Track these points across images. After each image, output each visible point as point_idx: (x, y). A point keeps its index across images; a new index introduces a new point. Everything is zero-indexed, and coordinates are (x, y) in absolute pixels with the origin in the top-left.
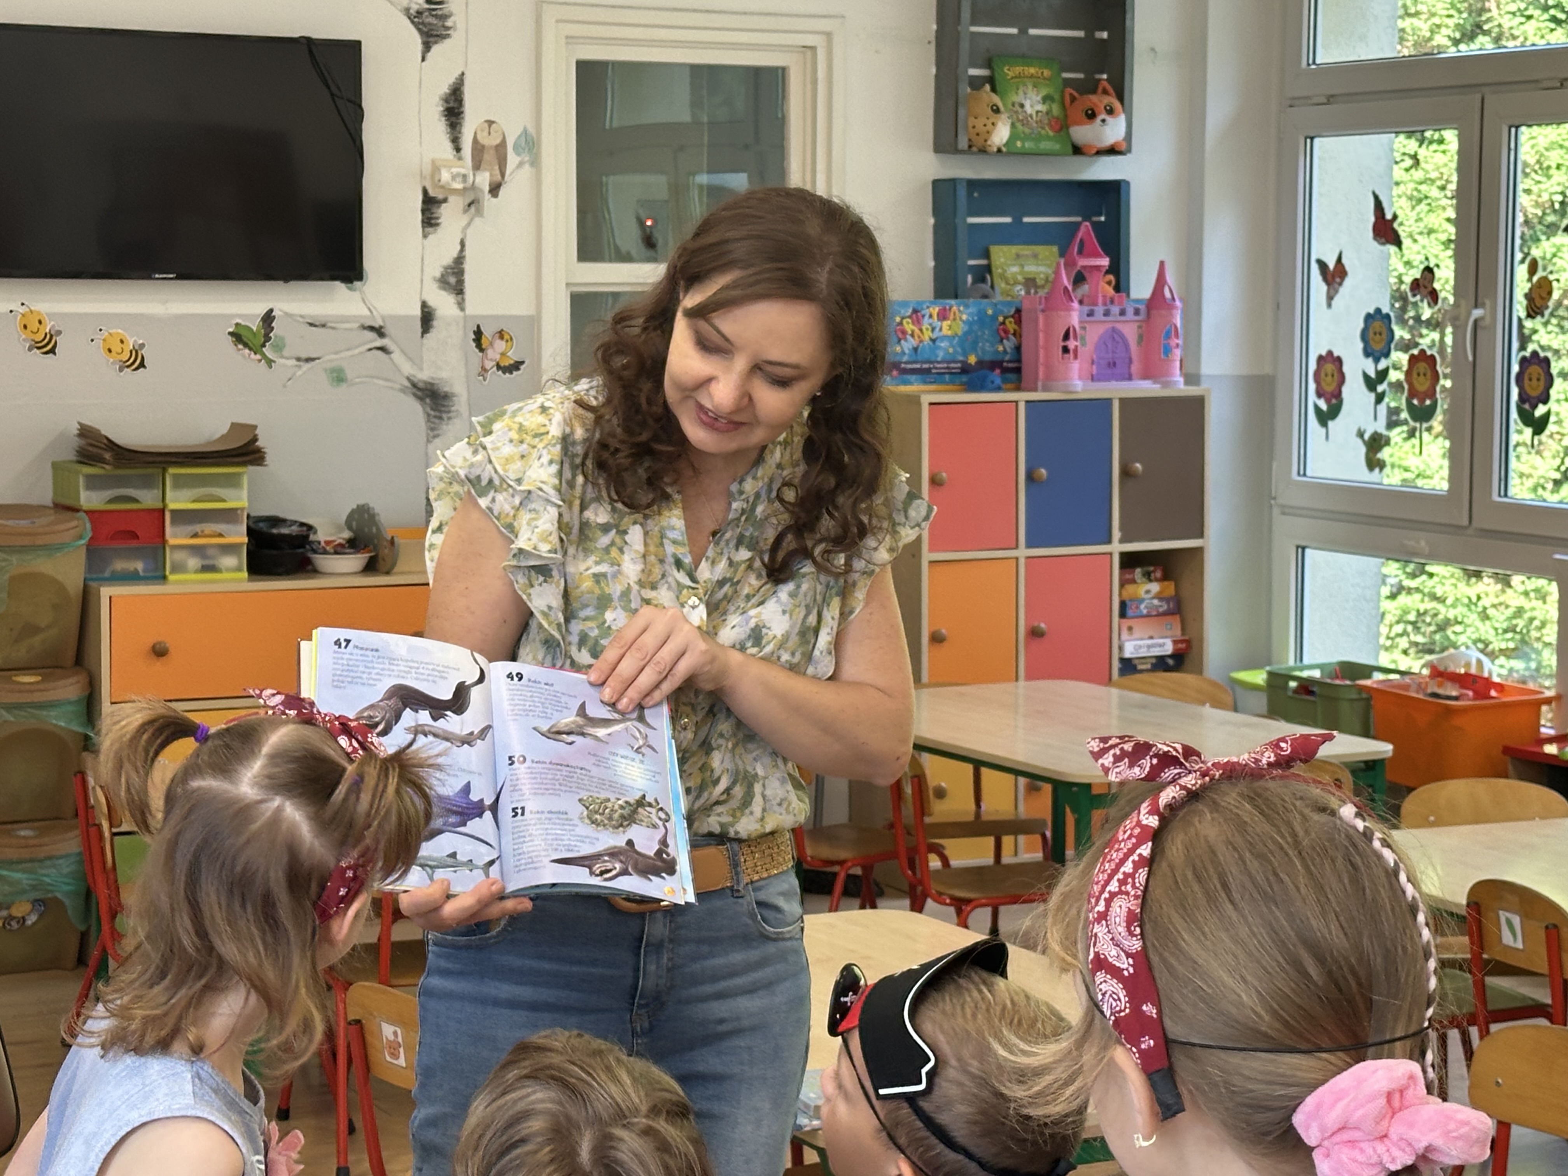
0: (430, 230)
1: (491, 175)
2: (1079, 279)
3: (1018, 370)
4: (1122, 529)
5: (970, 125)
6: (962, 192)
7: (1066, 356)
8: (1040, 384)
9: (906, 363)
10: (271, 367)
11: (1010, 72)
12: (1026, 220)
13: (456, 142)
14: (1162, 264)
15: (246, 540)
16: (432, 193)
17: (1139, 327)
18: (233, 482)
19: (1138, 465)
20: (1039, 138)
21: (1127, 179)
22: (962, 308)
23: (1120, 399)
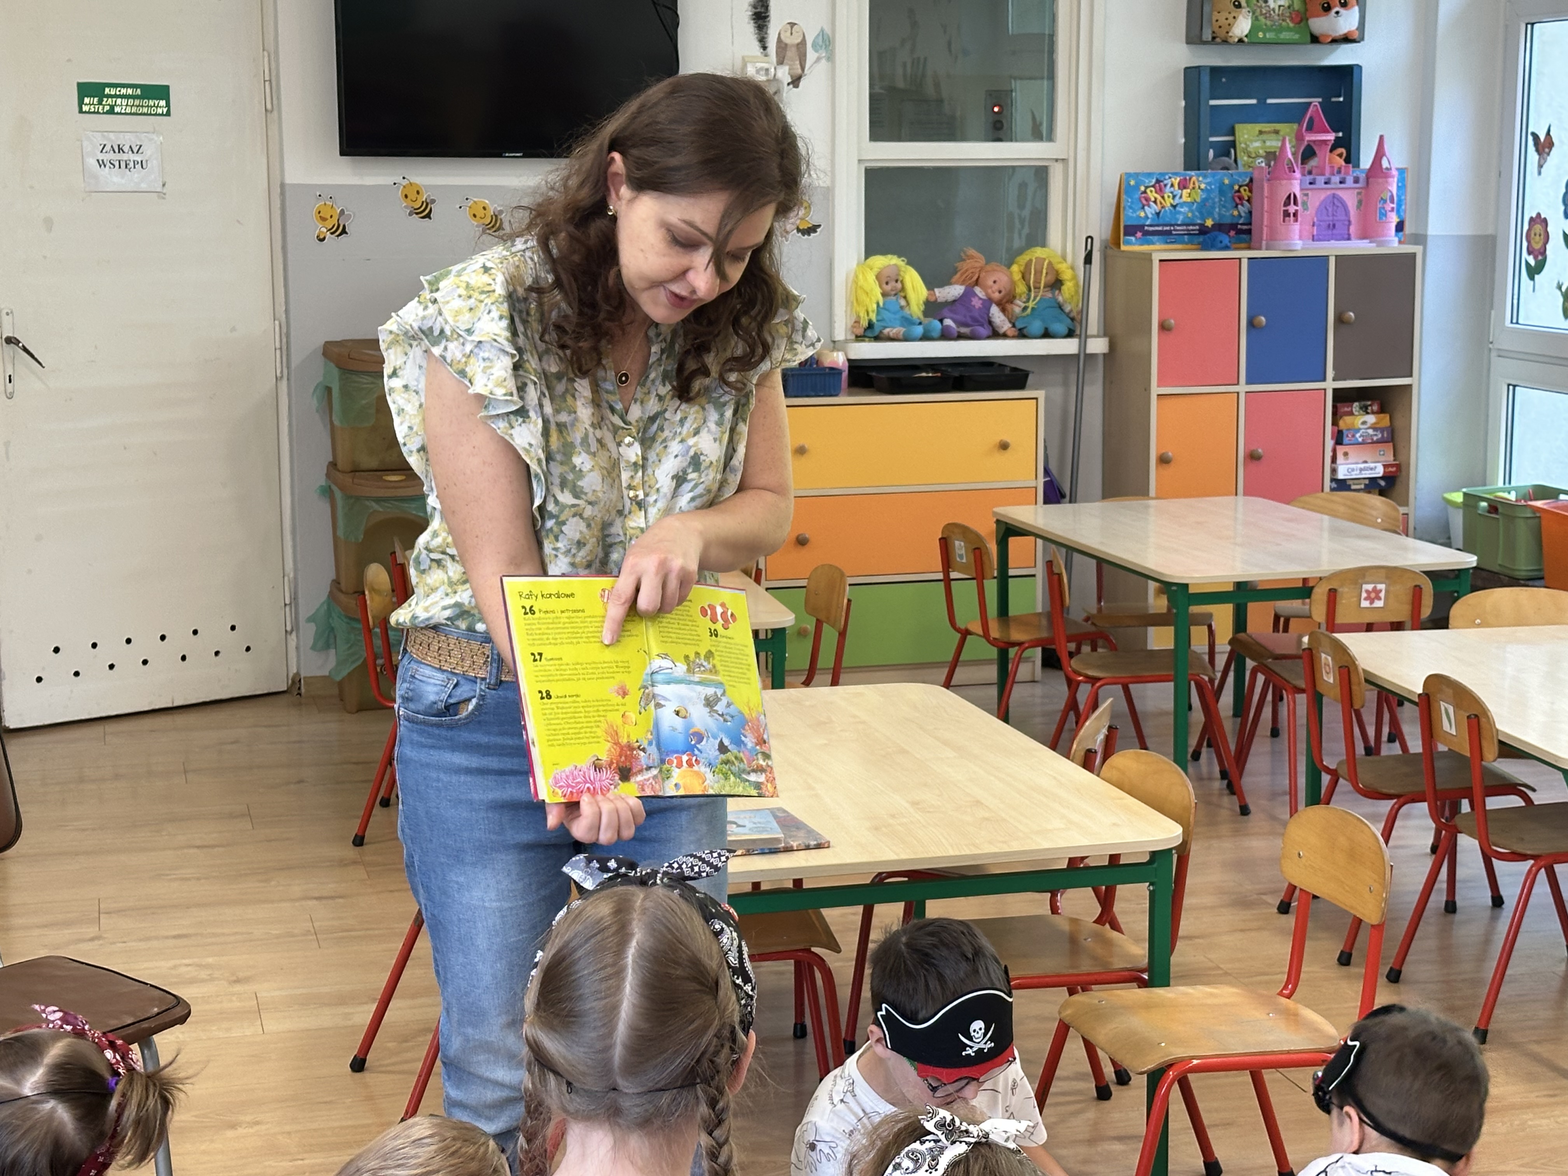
1: (792, 69)
2: (1308, 153)
3: (1249, 232)
4: (1335, 368)
5: (1214, 19)
6: (1206, 78)
7: (1287, 218)
8: (1264, 243)
9: (1148, 226)
12: (1269, 101)
13: (763, 42)
14: (1381, 137)
17: (1359, 194)
19: (1350, 314)
20: (1281, 29)
21: (1360, 64)
22: (1201, 179)
23: (1336, 256)
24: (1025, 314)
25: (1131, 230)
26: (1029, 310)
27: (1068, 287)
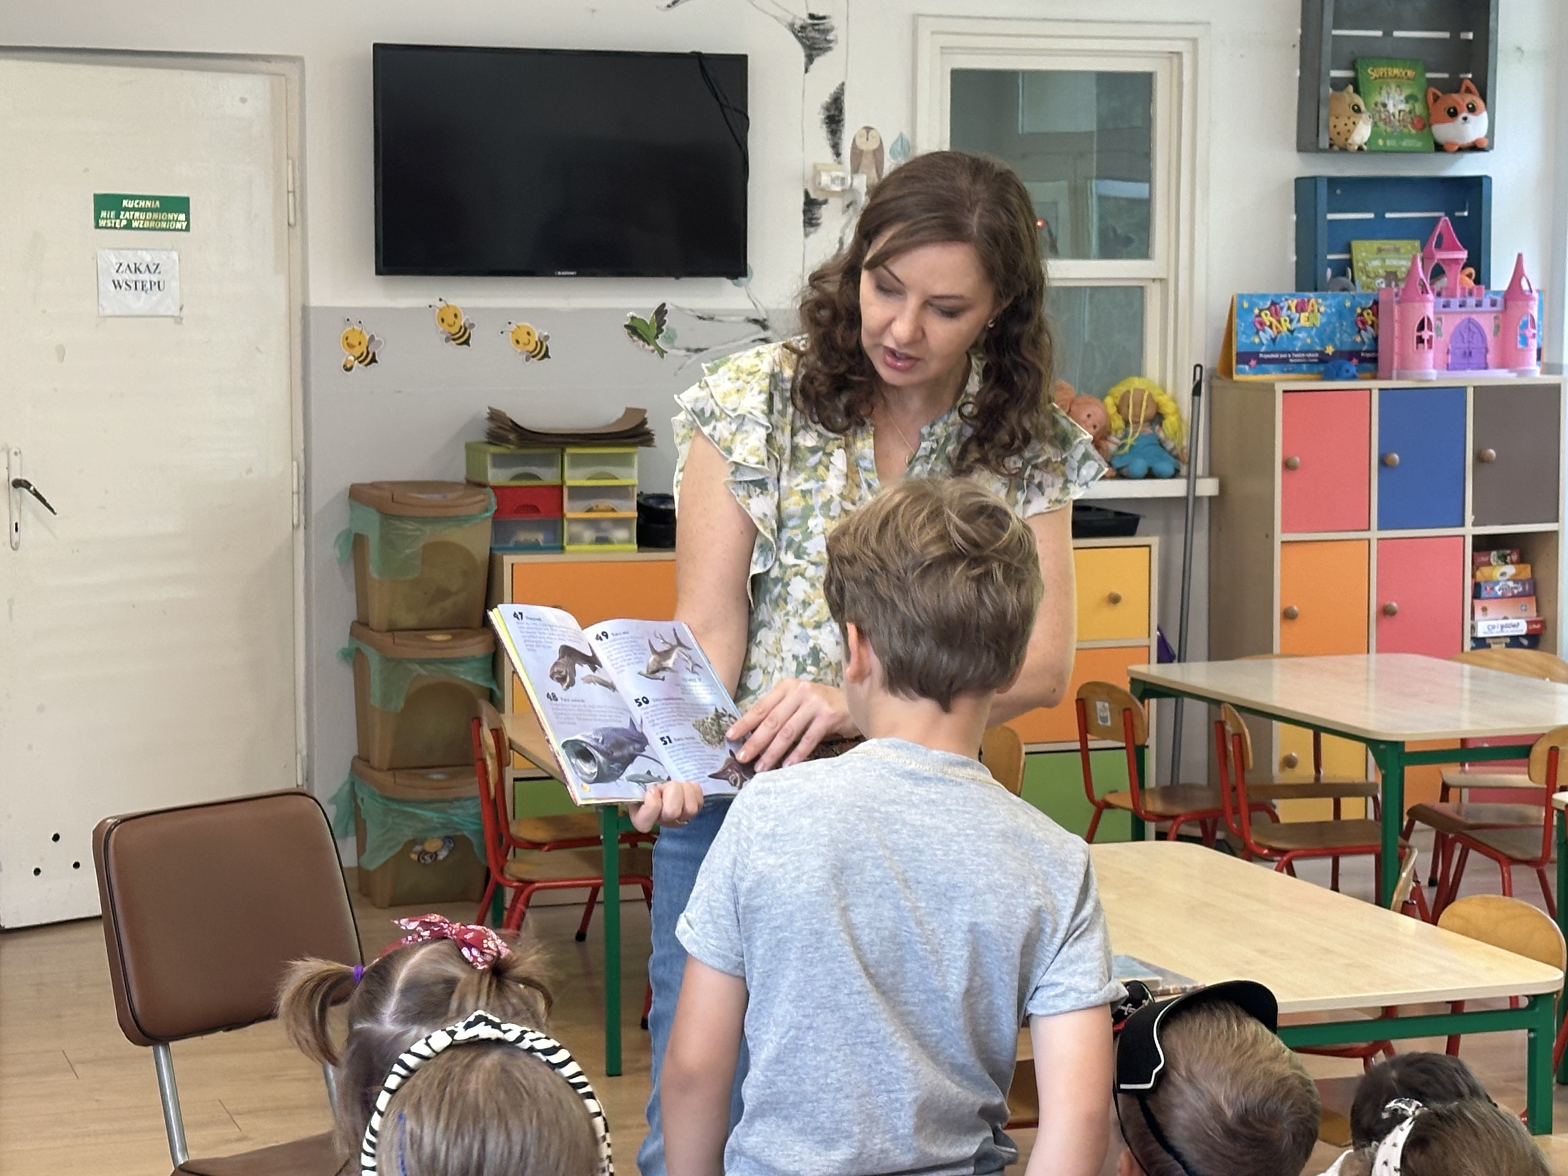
0: (812, 229)
1: (868, 178)
2: (1438, 272)
3: (1375, 360)
4: (1474, 512)
5: (1331, 124)
6: (1323, 190)
7: (1420, 345)
8: (1395, 373)
9: (1264, 353)
10: (662, 357)
11: (1373, 73)
12: (1388, 215)
13: (836, 148)
14: (1520, 256)
15: (636, 514)
16: (813, 196)
17: (1495, 318)
18: (625, 461)
19: (1492, 451)
20: (1401, 136)
21: (1489, 175)
22: (1320, 301)
23: (1475, 387)
24: (1122, 452)
25: (1245, 358)
26: (1127, 448)
27: (1170, 422)
